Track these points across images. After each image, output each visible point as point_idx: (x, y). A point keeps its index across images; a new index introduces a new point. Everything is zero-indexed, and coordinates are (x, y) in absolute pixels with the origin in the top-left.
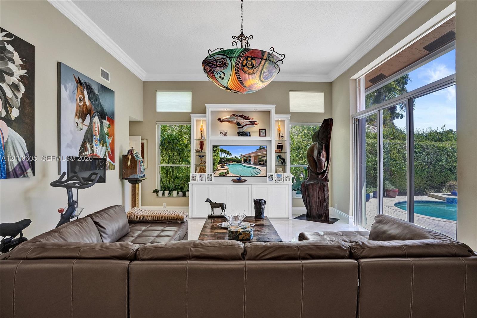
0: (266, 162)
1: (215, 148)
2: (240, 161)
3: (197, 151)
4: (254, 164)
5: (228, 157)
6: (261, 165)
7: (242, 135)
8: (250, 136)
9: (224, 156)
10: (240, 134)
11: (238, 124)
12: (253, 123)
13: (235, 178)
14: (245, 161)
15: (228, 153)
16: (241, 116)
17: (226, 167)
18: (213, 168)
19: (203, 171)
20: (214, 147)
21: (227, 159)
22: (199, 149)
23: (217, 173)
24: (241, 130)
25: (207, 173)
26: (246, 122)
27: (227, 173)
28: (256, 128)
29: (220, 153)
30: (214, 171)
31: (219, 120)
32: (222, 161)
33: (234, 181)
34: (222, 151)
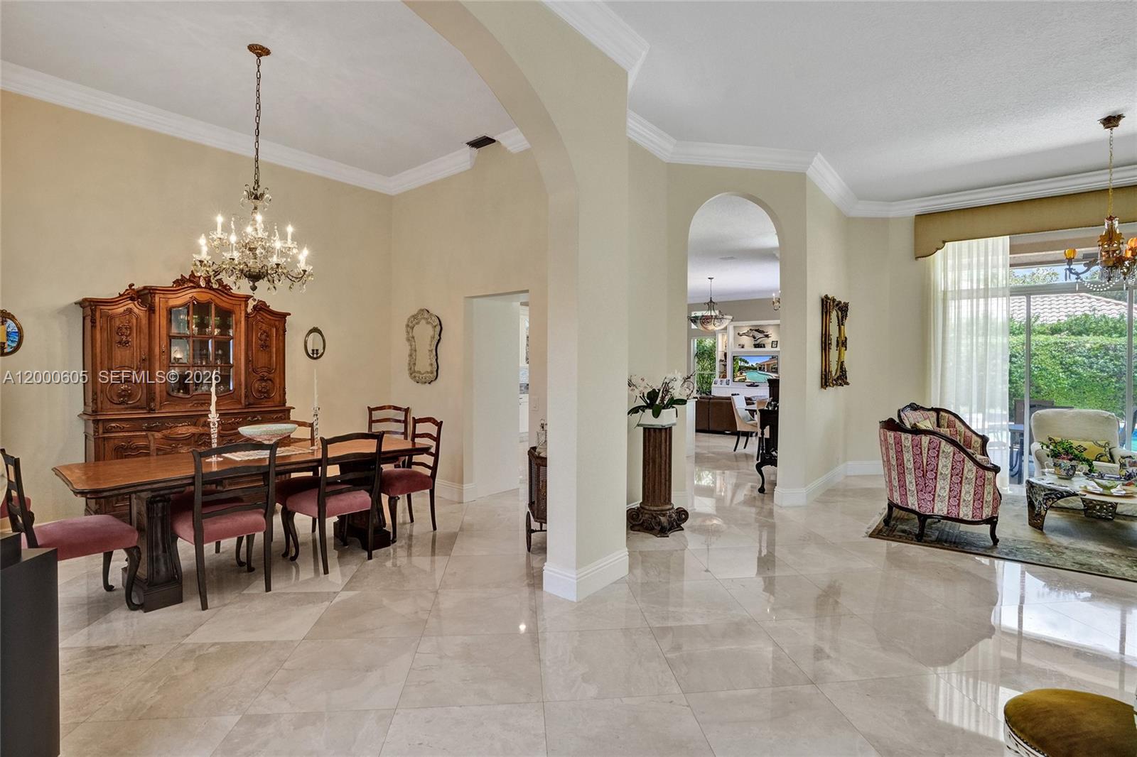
0: (777, 369)
1: (734, 359)
2: (756, 369)
3: (721, 361)
4: (767, 371)
5: (746, 365)
6: (773, 372)
7: (758, 347)
8: (764, 347)
9: (743, 364)
10: (757, 346)
11: (754, 338)
12: (767, 336)
13: (749, 384)
14: (760, 369)
15: (746, 362)
16: (756, 330)
17: (744, 374)
18: (734, 375)
19: (725, 377)
20: (734, 357)
21: (746, 367)
22: (723, 359)
23: (737, 379)
24: (756, 343)
25: (728, 379)
26: (761, 335)
27: (745, 379)
28: (770, 340)
29: (739, 362)
30: (734, 377)
31: (739, 334)
32: (741, 369)
33: (747, 386)
34: (740, 360)
